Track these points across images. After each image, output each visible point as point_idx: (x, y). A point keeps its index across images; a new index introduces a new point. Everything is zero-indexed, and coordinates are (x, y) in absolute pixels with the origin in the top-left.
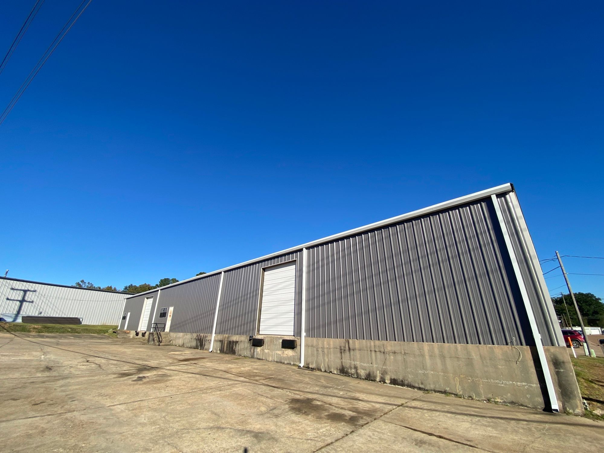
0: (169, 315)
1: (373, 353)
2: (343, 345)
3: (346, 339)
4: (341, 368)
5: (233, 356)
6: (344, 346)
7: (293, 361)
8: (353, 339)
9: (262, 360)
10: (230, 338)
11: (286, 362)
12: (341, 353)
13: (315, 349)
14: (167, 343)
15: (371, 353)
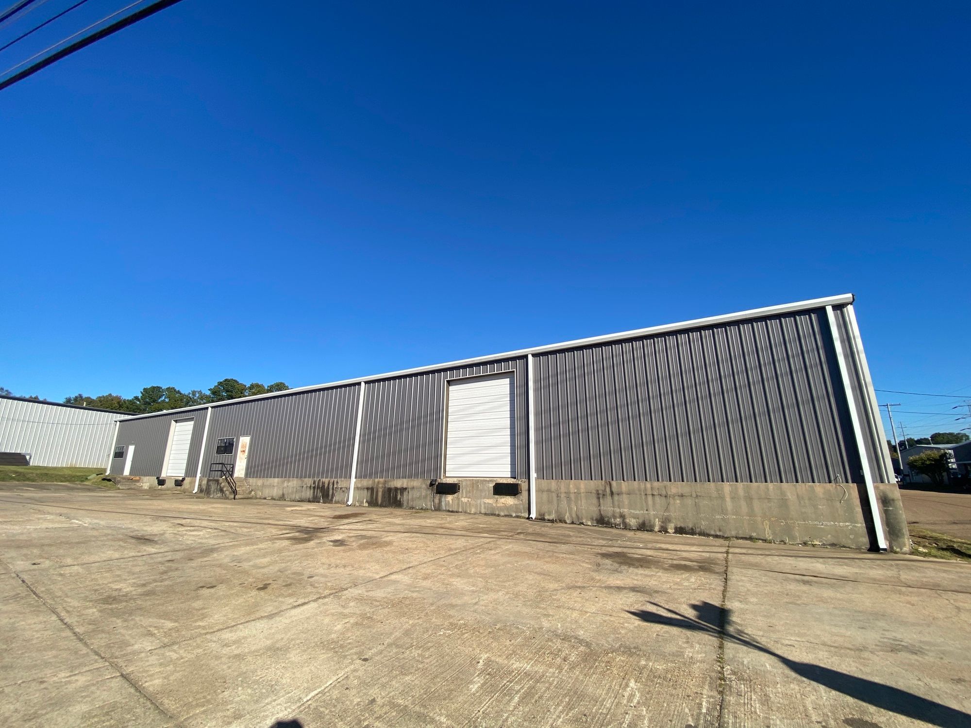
0: (240, 449)
1: (650, 498)
2: (601, 488)
3: (606, 479)
4: (599, 517)
5: (398, 511)
6: (603, 489)
7: (515, 512)
8: (616, 480)
9: (457, 512)
10: (390, 483)
11: (502, 514)
12: (599, 498)
13: (554, 495)
14: (246, 496)
15: (646, 498)
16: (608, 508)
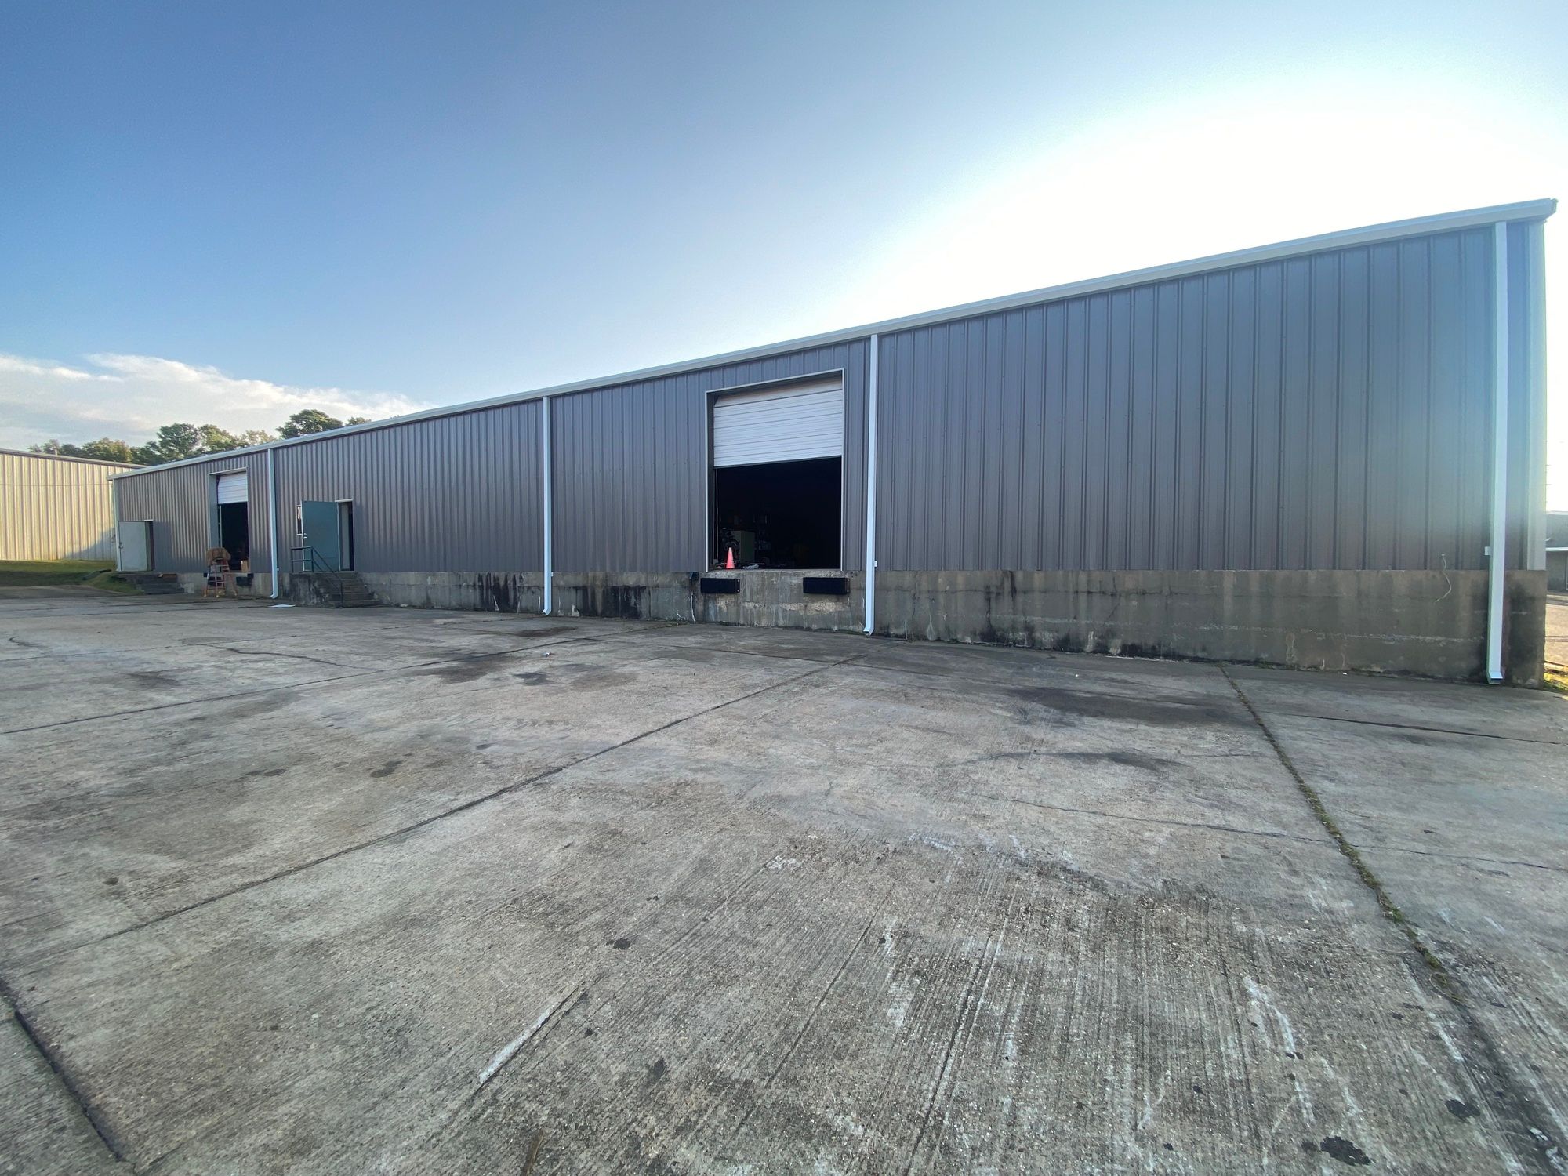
1: (1083, 598)
2: (995, 582)
3: (1005, 569)
4: (985, 630)
5: (631, 622)
6: (999, 584)
7: (838, 624)
9: (736, 625)
10: (614, 580)
11: (815, 627)
12: (989, 600)
13: (908, 596)
14: (362, 601)
15: (1076, 597)
16: (1003, 615)
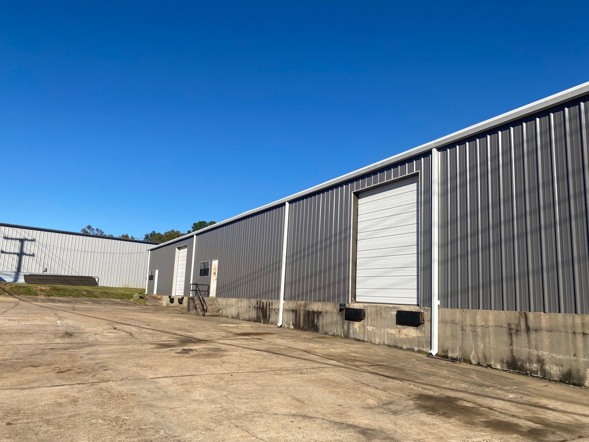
0: (213, 272)
2: (514, 321)
3: (521, 310)
4: (510, 360)
5: (315, 334)
6: (517, 323)
7: (418, 346)
8: (535, 311)
9: (363, 341)
10: (308, 307)
11: (405, 347)
12: (511, 335)
13: (459, 328)
14: (214, 313)
15: (574, 338)
16: (522, 348)
